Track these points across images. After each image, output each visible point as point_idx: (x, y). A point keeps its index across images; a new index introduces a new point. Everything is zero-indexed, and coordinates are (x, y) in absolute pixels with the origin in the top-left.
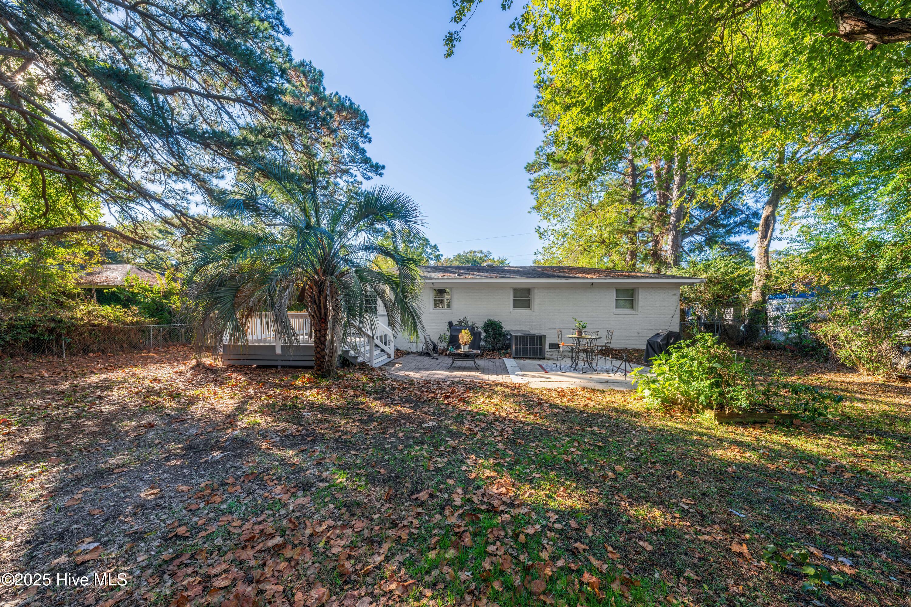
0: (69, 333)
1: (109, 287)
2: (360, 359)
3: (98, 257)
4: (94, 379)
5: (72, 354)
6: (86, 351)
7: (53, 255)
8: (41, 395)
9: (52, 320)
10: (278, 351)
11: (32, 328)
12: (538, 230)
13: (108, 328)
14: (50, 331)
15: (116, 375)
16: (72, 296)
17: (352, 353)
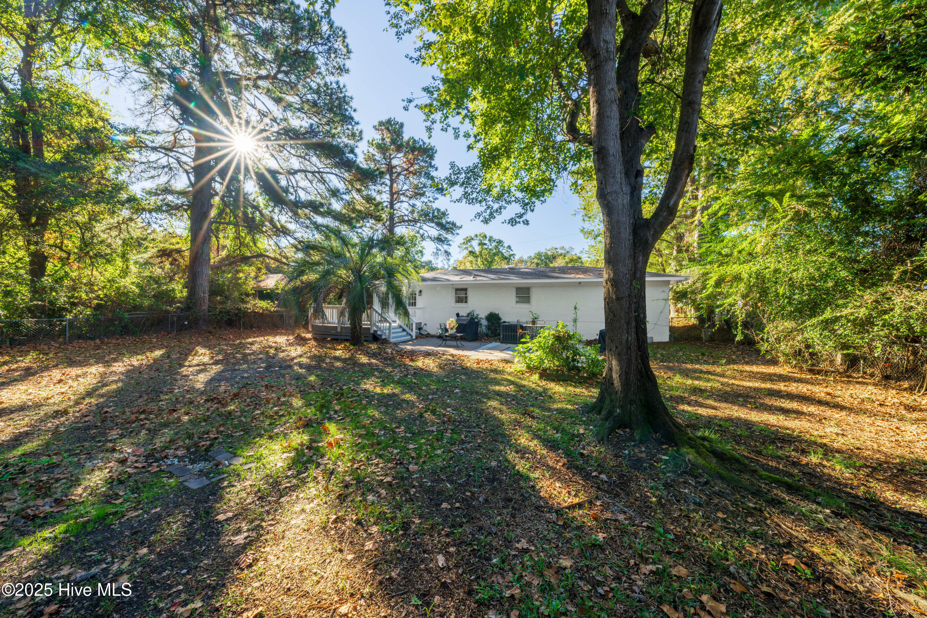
0: (244, 317)
1: (266, 290)
2: (383, 337)
3: (264, 271)
4: (250, 340)
5: (245, 328)
6: (252, 327)
7: (242, 271)
8: (226, 345)
9: (237, 309)
10: (339, 330)
11: (228, 313)
12: (582, 231)
13: (262, 314)
14: (236, 315)
15: (258, 339)
16: (248, 295)
17: (379, 333)
